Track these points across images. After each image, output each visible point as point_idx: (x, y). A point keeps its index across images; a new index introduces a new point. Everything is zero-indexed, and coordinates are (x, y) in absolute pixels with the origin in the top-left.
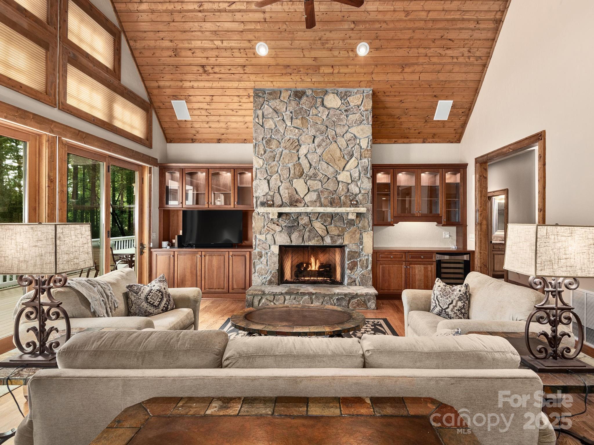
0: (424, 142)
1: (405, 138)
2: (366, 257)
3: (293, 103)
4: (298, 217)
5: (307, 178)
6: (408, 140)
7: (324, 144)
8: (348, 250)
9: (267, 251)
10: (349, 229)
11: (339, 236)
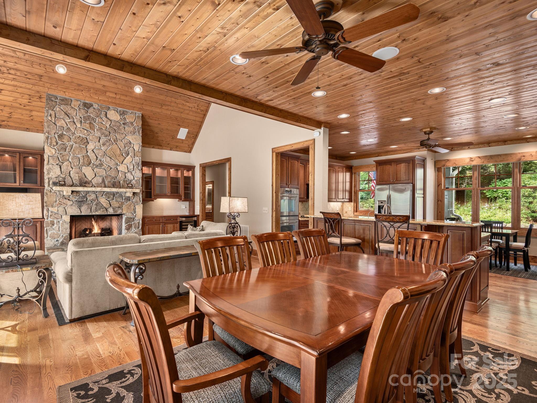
0: (171, 150)
1: (159, 145)
2: (138, 221)
3: (82, 111)
4: (86, 194)
5: (94, 167)
6: (161, 147)
7: (108, 144)
8: (125, 217)
9: (59, 220)
10: (126, 203)
11: (119, 207)
